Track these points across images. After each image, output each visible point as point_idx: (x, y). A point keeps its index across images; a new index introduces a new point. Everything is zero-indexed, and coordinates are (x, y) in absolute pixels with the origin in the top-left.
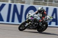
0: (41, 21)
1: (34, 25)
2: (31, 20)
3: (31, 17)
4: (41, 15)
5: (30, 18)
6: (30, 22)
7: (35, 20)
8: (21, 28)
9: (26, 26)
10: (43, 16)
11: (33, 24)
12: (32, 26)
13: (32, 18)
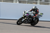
0: (34, 17)
1: (29, 20)
5: (26, 15)
6: (26, 18)
7: (30, 16)
12: (28, 21)
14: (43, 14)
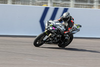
0: (66, 33)
2: (53, 31)
3: (53, 26)
4: (67, 25)
5: (51, 28)
6: (50, 34)
7: (58, 31)
8: (38, 43)
9: (44, 40)
10: (69, 26)
11: (55, 37)
12: (54, 39)
13: (53, 28)
14: (81, 26)
